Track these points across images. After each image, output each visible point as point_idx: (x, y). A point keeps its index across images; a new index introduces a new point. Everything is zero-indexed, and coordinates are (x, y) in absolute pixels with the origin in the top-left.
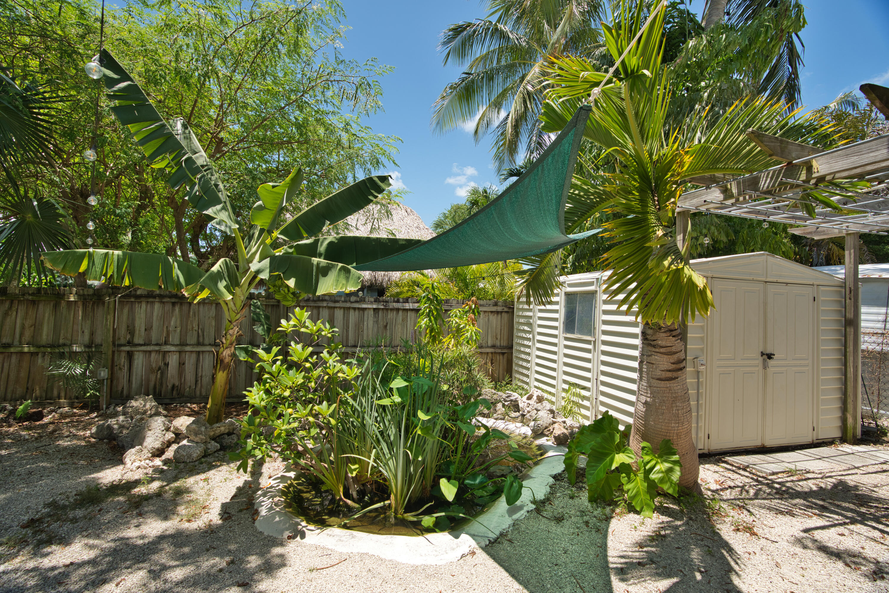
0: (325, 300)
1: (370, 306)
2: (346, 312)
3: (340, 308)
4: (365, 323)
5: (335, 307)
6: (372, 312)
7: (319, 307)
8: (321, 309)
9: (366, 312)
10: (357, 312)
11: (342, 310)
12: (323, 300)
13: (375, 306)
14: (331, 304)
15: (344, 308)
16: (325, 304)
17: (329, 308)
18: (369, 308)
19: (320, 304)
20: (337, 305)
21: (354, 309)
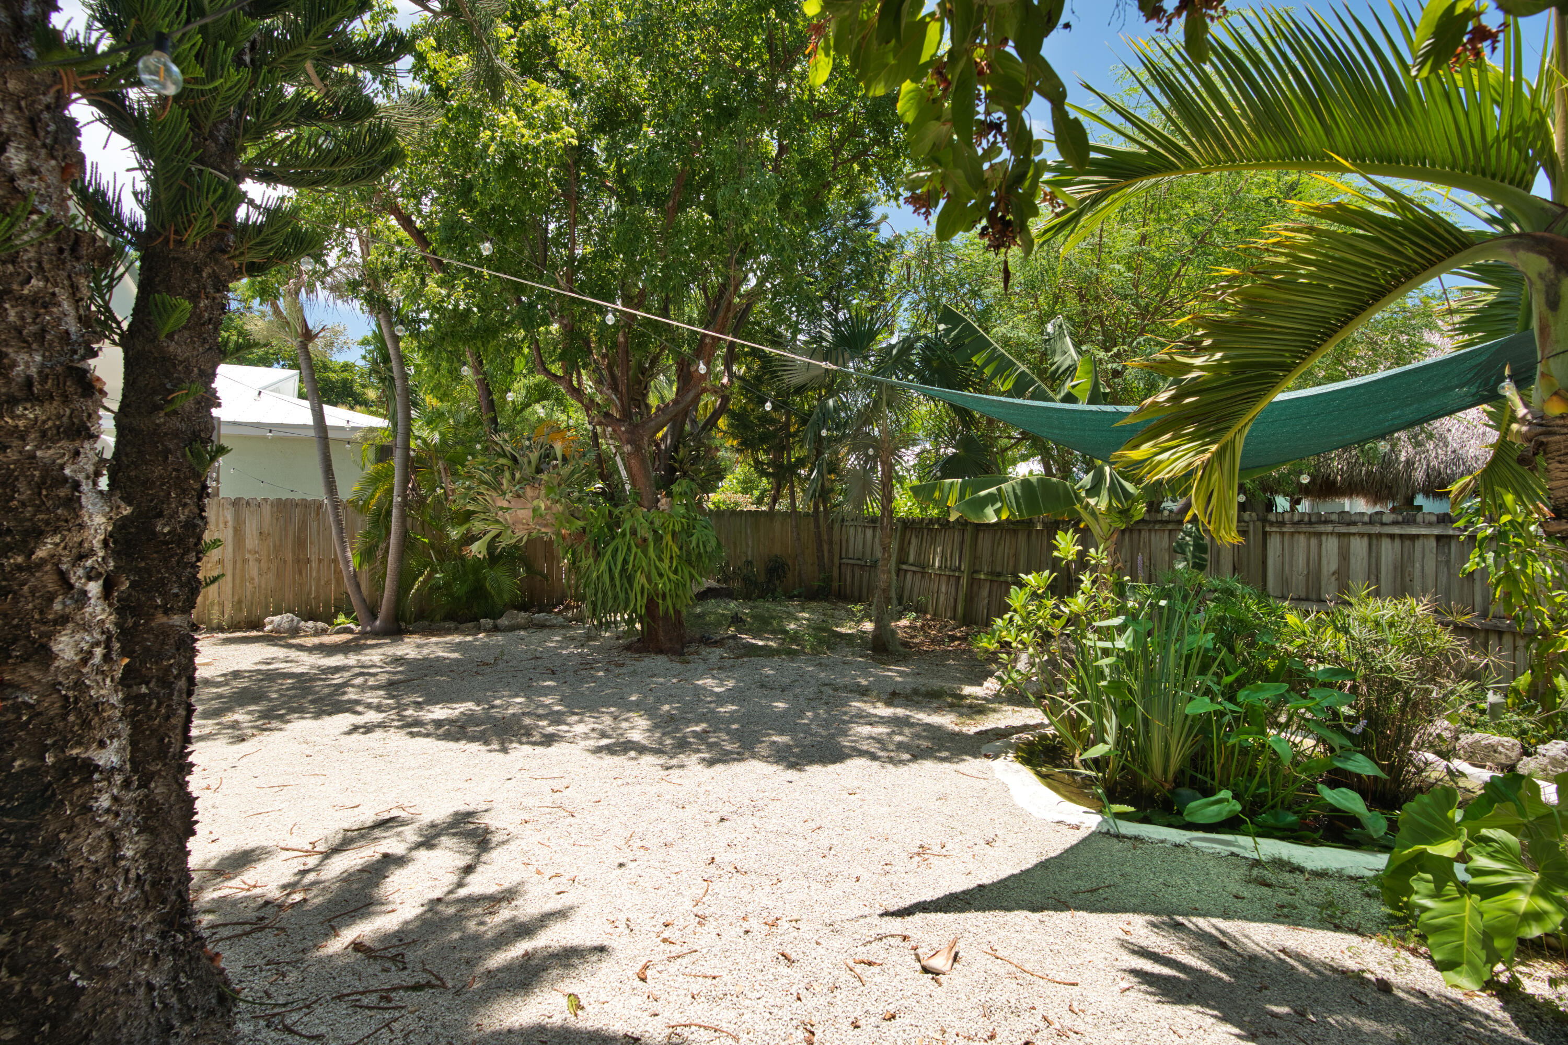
0: (1332, 522)
1: (1423, 531)
2: (1374, 541)
3: (1362, 535)
4: (1417, 565)
5: (1350, 534)
6: (1433, 543)
7: (1319, 534)
8: (1324, 538)
9: (1418, 544)
10: (1397, 542)
11: (1366, 540)
12: (1326, 522)
13: (1437, 531)
14: (1343, 529)
15: (1370, 536)
16: (1329, 528)
17: (1340, 535)
18: (1426, 536)
19: (1321, 528)
20: (1353, 529)
21: (1392, 537)
